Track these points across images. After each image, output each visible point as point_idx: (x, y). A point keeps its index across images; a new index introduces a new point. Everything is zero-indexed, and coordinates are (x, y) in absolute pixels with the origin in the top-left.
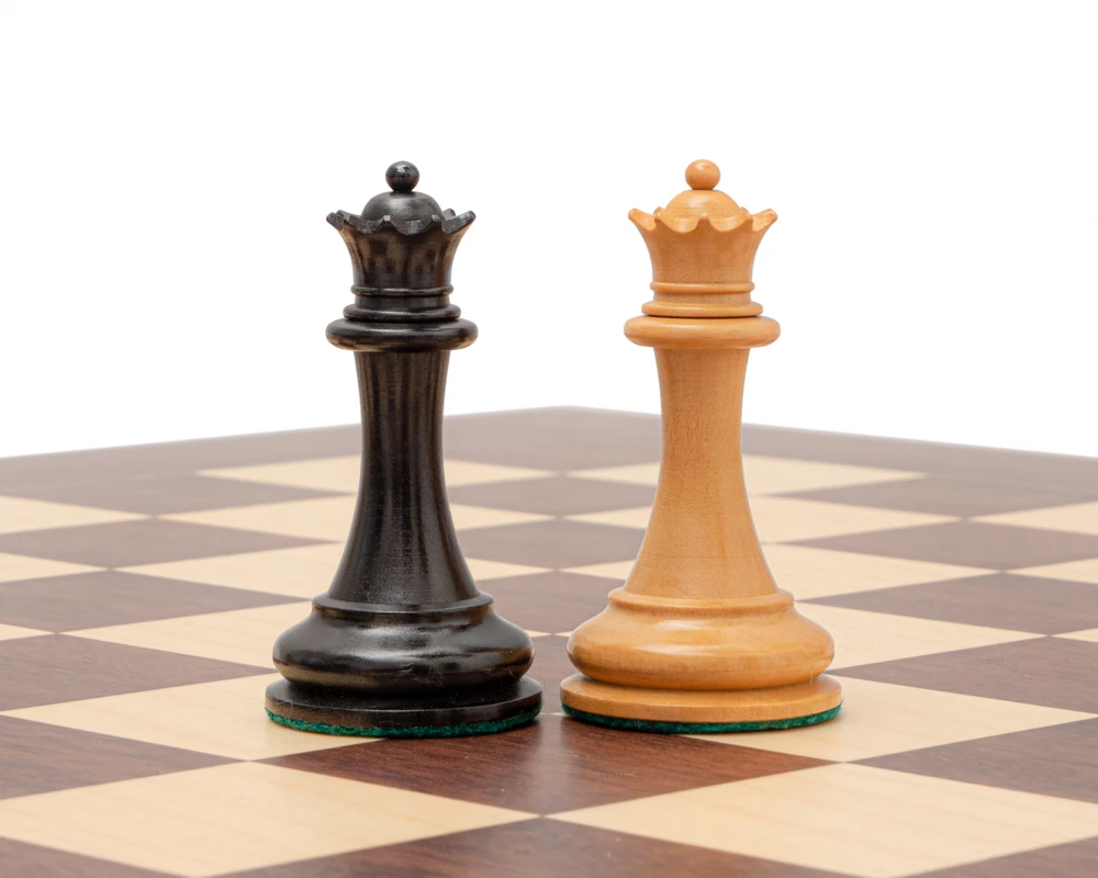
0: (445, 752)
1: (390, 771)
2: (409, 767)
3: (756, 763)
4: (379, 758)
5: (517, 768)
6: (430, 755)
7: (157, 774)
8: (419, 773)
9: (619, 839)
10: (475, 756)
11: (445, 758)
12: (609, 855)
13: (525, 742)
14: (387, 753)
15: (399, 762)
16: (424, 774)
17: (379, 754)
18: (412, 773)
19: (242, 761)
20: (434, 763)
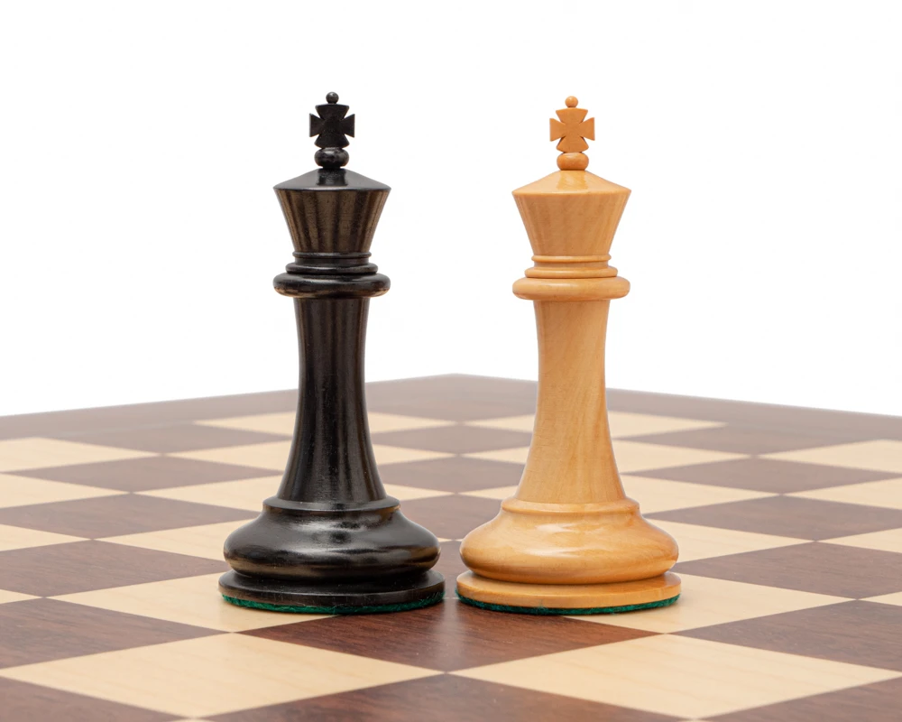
0: (375, 626)
1: (335, 640)
2: (349, 637)
3: (602, 634)
4: (327, 630)
5: (427, 637)
6: (364, 629)
7: (166, 642)
8: (356, 641)
9: (502, 690)
10: (397, 629)
11: (375, 630)
12: (495, 701)
13: (434, 619)
14: (334, 627)
15: (341, 634)
16: (360, 642)
17: (327, 627)
18: (351, 641)
19: (228, 633)
20: (367, 634)
